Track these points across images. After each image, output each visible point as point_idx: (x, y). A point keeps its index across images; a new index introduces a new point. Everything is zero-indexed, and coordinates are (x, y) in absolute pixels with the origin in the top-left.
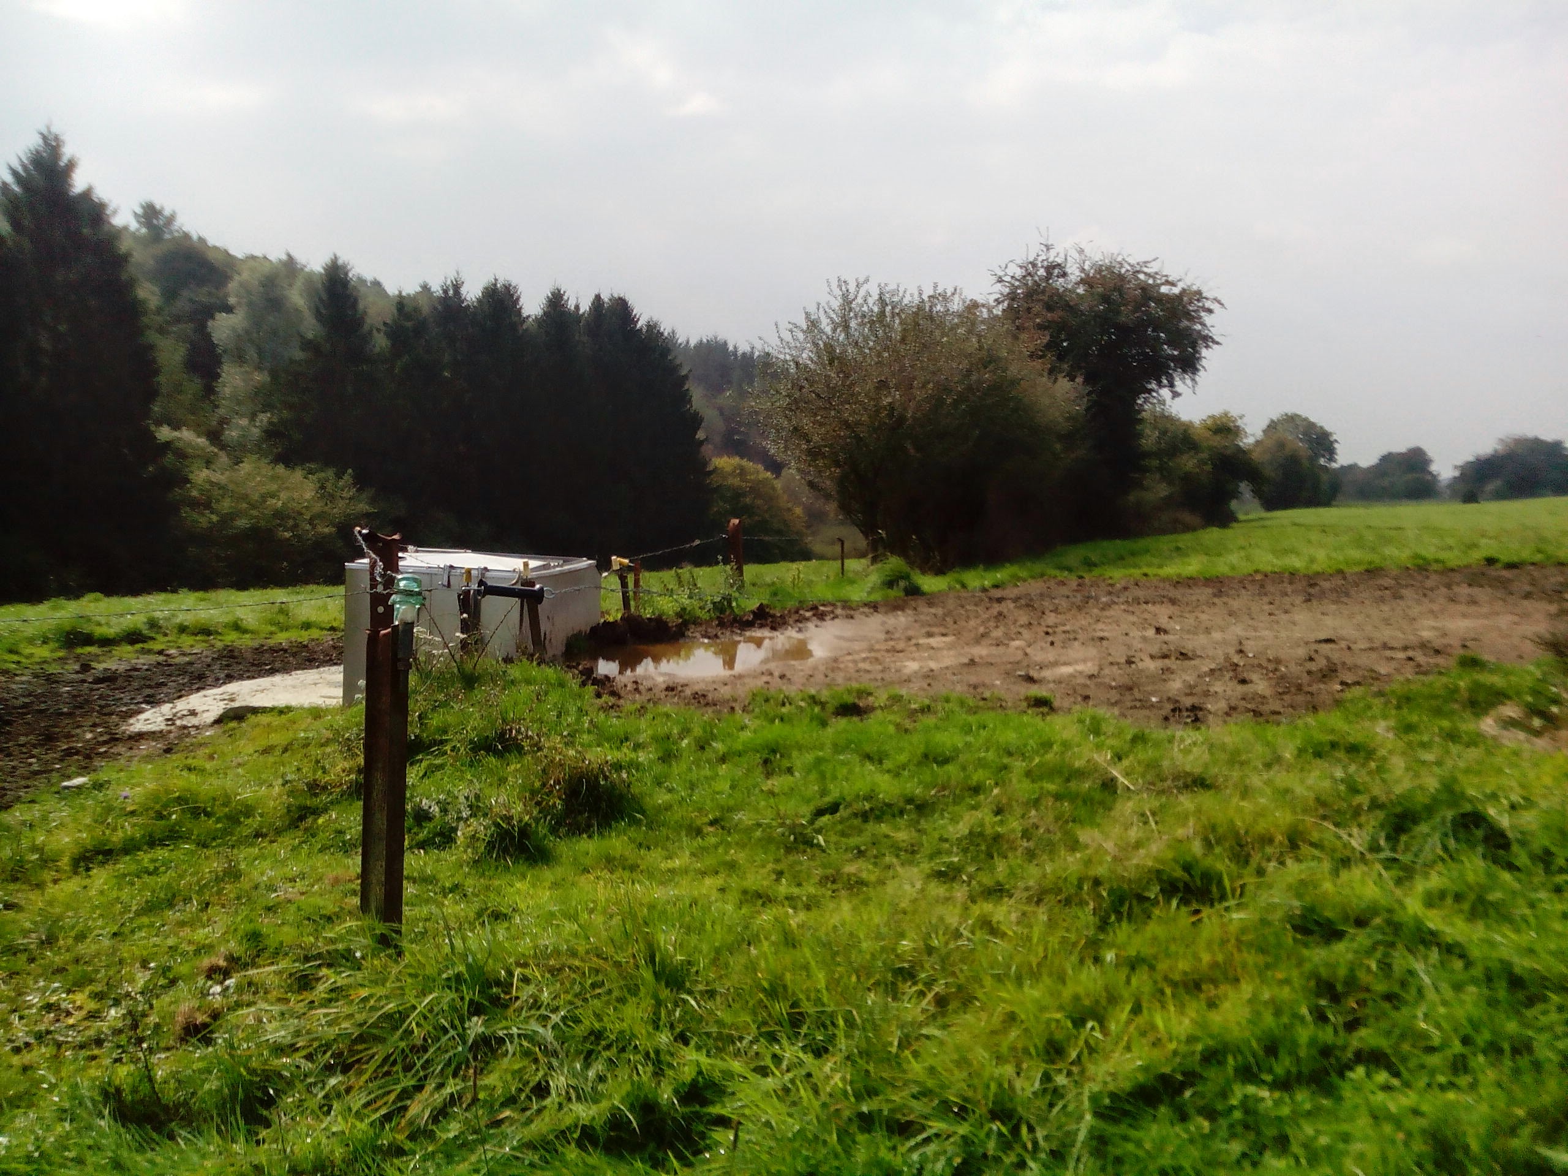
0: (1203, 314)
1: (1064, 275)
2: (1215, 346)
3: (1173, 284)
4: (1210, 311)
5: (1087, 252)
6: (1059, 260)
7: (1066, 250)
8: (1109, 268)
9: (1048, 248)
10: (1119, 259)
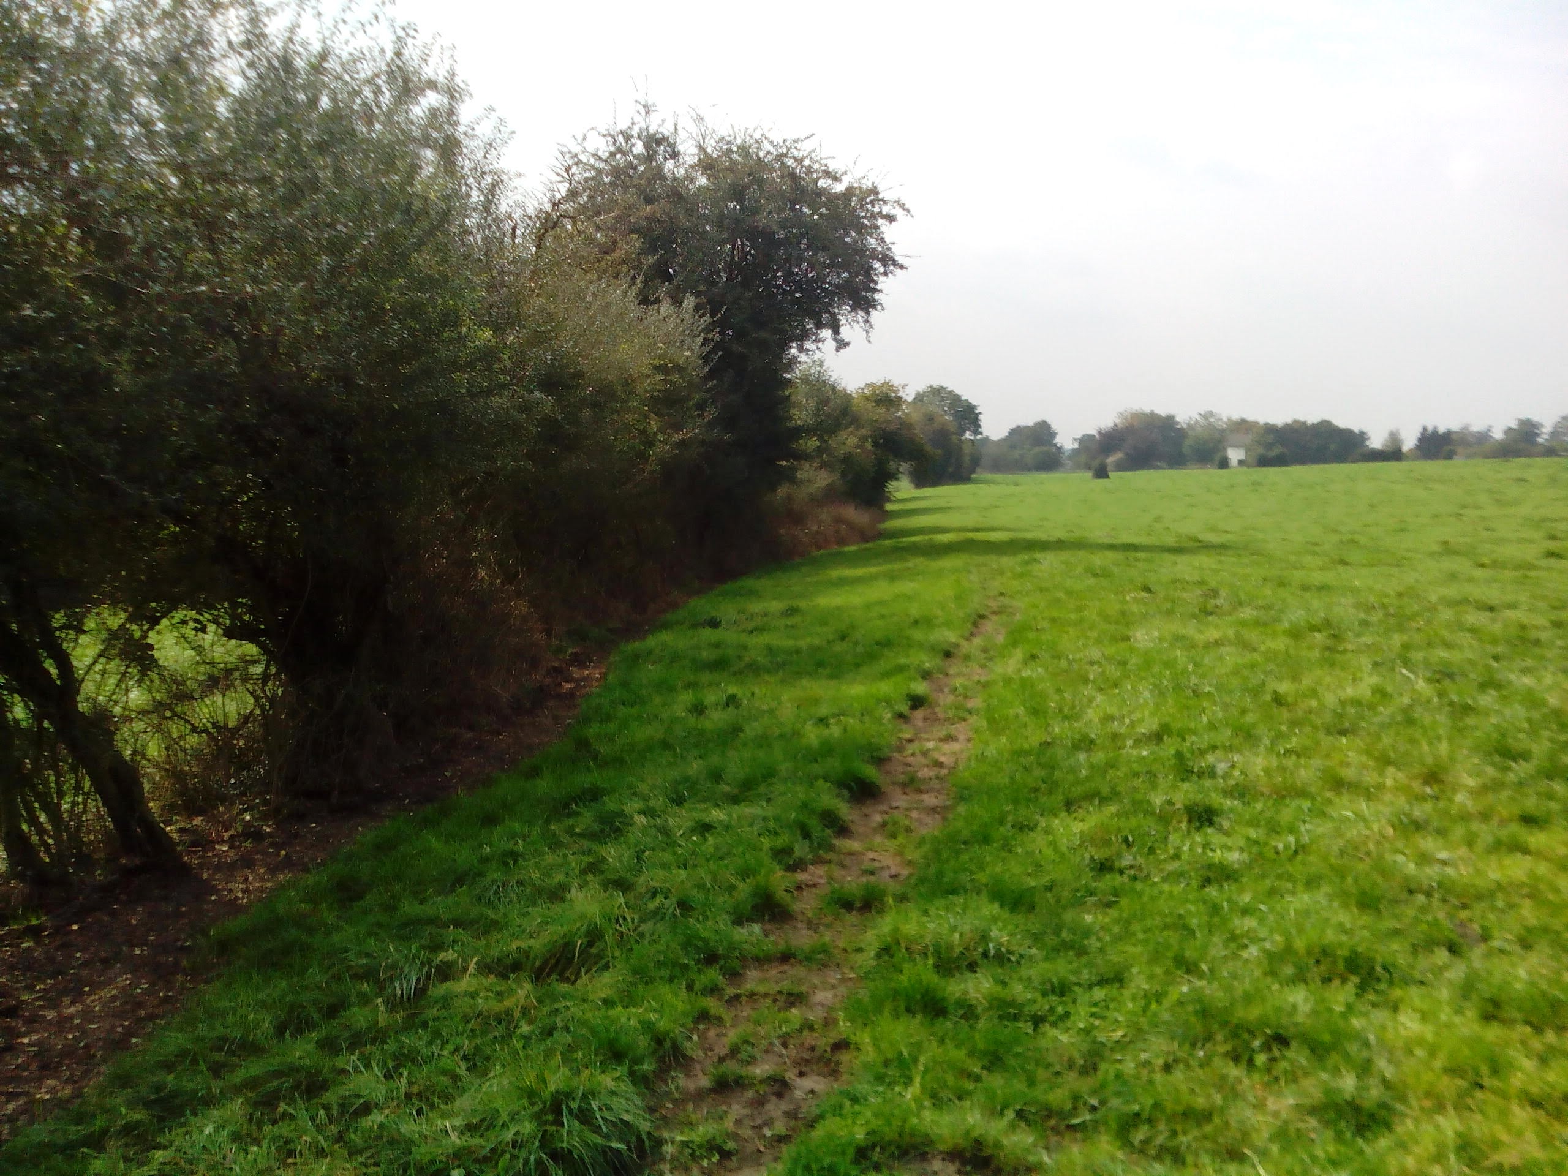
0: (880, 222)
1: (675, 155)
2: (898, 271)
3: (836, 179)
4: (891, 219)
5: (709, 121)
6: (666, 130)
7: (676, 116)
8: (743, 149)
9: (648, 110)
10: (757, 136)
